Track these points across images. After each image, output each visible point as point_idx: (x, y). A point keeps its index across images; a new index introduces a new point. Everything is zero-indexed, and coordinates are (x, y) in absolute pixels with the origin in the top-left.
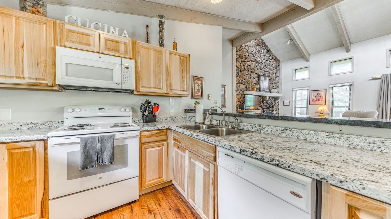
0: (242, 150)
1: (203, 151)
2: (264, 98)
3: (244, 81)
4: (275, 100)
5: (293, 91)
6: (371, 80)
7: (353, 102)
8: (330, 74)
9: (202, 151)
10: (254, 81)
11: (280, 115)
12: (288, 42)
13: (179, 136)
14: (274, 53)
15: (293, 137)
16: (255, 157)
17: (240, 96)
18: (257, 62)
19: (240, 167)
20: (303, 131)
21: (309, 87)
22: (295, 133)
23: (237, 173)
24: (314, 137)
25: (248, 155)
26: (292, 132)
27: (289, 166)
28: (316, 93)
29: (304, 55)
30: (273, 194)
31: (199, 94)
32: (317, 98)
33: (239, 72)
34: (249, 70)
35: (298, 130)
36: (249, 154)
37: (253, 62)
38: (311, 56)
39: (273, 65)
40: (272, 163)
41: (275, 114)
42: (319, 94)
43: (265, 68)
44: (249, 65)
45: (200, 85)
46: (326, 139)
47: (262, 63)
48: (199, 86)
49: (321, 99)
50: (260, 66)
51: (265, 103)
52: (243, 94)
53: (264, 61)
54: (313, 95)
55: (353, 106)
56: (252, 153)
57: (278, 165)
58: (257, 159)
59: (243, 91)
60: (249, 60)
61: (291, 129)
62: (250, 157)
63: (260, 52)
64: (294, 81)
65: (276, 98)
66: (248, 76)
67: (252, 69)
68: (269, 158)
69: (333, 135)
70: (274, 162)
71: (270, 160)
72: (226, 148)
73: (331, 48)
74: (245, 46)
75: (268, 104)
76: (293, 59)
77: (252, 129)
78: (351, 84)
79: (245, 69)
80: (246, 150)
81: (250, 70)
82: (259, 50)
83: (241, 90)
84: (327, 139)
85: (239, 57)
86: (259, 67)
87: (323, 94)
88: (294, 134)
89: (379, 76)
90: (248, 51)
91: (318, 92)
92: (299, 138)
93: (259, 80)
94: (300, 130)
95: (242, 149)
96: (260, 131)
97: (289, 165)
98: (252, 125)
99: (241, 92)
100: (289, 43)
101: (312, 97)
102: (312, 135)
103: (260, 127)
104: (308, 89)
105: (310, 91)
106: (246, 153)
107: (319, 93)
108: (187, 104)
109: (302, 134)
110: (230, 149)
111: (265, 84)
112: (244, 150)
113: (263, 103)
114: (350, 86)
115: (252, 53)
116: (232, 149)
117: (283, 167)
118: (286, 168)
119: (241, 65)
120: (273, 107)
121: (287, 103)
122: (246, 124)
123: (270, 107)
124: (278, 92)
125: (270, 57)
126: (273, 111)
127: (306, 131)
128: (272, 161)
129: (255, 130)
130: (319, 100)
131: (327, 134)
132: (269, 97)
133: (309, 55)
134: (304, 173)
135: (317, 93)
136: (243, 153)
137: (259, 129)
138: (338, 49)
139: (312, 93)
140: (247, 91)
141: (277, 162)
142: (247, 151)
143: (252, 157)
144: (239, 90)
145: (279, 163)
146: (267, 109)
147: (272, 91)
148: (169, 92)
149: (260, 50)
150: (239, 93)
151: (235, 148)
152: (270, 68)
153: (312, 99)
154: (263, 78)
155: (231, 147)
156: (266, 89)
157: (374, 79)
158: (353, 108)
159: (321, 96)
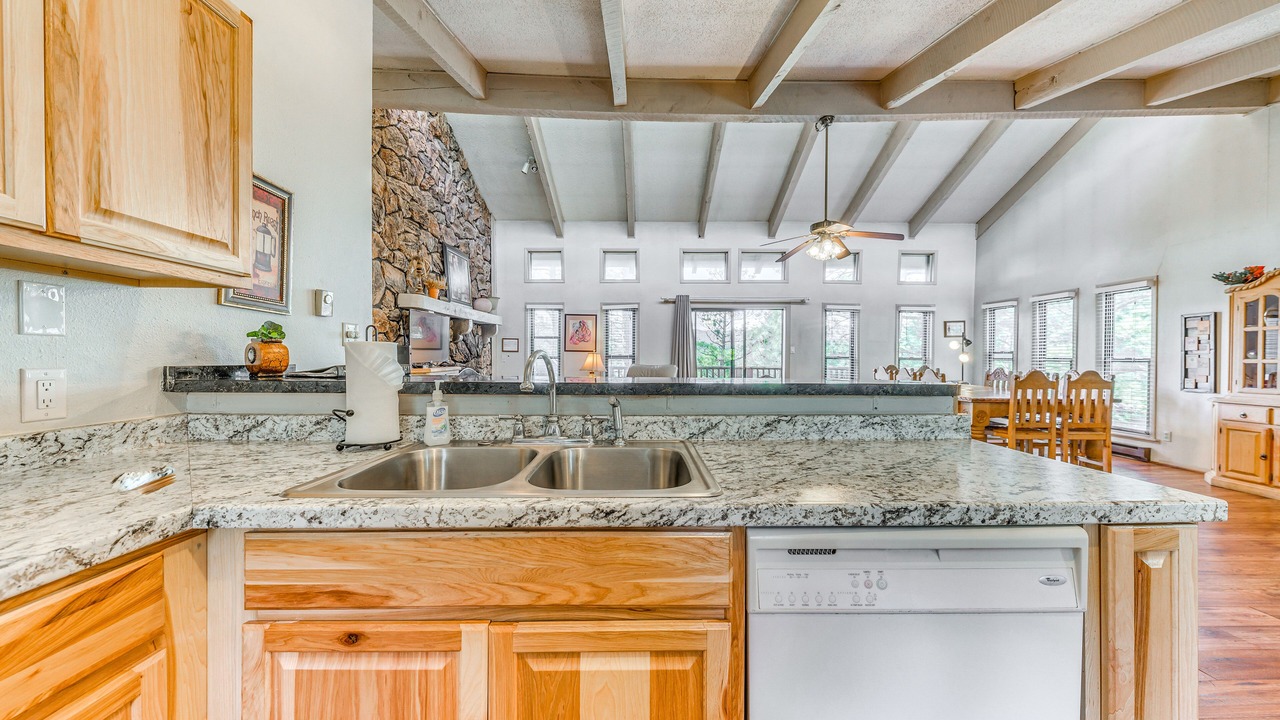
0: (890, 512)
1: (641, 581)
2: (459, 327)
3: (398, 253)
4: (483, 335)
5: (526, 310)
6: (662, 303)
7: (639, 346)
8: (602, 281)
9: (637, 586)
10: (429, 262)
11: (496, 378)
12: (523, 165)
13: (363, 559)
14: (479, 184)
15: (796, 438)
16: (940, 521)
17: (387, 311)
18: (437, 196)
19: (874, 577)
20: (817, 419)
21: (563, 304)
22: (800, 428)
23: (864, 607)
24: (839, 430)
25: (916, 522)
26: (791, 426)
27: (1037, 515)
29: (555, 217)
30: (1002, 610)
31: (270, 279)
32: (581, 334)
33: (383, 216)
34: (411, 218)
35: (806, 418)
36: (917, 519)
37: (425, 190)
38: (565, 224)
39: (476, 221)
40: (993, 522)
41: (483, 376)
42: (582, 324)
43: (457, 226)
44: (413, 200)
45: (270, 227)
46: (859, 430)
47: (451, 205)
48: (269, 233)
49: (588, 338)
50: (444, 213)
51: (460, 344)
52: (396, 303)
53: (455, 200)
54: (571, 326)
55: (639, 352)
56: (931, 511)
57: (1010, 523)
58: (950, 526)
59: (395, 295)
60: (412, 181)
61: (789, 418)
62: (924, 526)
63: (443, 164)
64: (528, 281)
65: (486, 329)
66: (411, 237)
67: (421, 217)
68: (986, 511)
69: (871, 420)
70: (1000, 518)
71: (988, 516)
72: (814, 527)
73: (602, 219)
74: (399, 121)
75: (467, 345)
76: (525, 218)
77: (670, 433)
78: (636, 306)
79: (400, 209)
80: (906, 509)
81: (417, 219)
82: (440, 157)
83: (387, 288)
84: (861, 431)
85: (378, 153)
86: (442, 217)
87: (590, 323)
88: (798, 431)
89: (672, 297)
90: (407, 144)
91: (582, 318)
92: (810, 438)
93: (443, 262)
94: (811, 418)
95: (889, 508)
96: (700, 439)
97: (1036, 512)
98: (674, 418)
99: (389, 297)
100: (525, 170)
101: (571, 331)
102: (834, 427)
103: (701, 424)
104: (559, 310)
105: (566, 315)
106: (906, 519)
107: (583, 321)
108: (187, 335)
109: (815, 427)
110: (833, 523)
111: (459, 278)
112: (898, 510)
113: (456, 344)
114: (634, 310)
115: (422, 156)
116: (845, 521)
117: (1022, 523)
118: (1031, 523)
119: (385, 189)
120: (479, 356)
121: (510, 346)
122: (647, 419)
123: (471, 356)
124: (492, 311)
125: (471, 195)
126: (478, 368)
127: (823, 418)
128: (993, 517)
129: (683, 435)
130: (583, 339)
131: (862, 419)
132: (476, 324)
133: (564, 221)
134: (1068, 518)
135: (580, 322)
136: (896, 523)
137: (696, 432)
138: (616, 224)
139: (571, 322)
140: (408, 295)
141: (1007, 515)
142: (910, 512)
143: (931, 526)
144: (383, 289)
145: (1012, 516)
146: (464, 362)
147: (478, 302)
148: (88, 225)
149: (445, 159)
150: (382, 299)
151: (858, 512)
152: (467, 229)
153: (570, 337)
154: (456, 259)
155: (839, 514)
156: (463, 296)
157: (666, 302)
158: (639, 360)
159: (587, 329)
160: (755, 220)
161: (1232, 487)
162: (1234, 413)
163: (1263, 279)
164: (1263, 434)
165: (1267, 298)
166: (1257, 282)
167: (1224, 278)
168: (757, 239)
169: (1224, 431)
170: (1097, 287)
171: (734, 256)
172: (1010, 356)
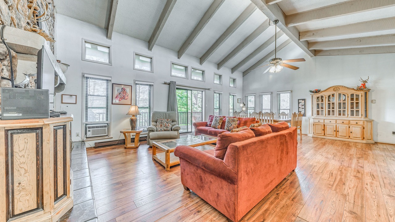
5: (83, 77)
6: (163, 84)
7: (153, 103)
8: (135, 68)
21: (111, 77)
28: (120, 88)
32: (122, 95)
38: (114, 33)
49: (126, 98)
54: (116, 90)
55: (153, 105)
64: (85, 60)
73: (135, 37)
78: (151, 84)
87: (128, 90)
89: (168, 81)
91: (123, 87)
101: (116, 93)
104: (109, 81)
105: (113, 84)
107: (124, 89)
130: (123, 98)
135: (122, 89)
139: (116, 88)
153: (116, 96)
157: (165, 83)
158: (153, 109)
159: (126, 93)
160: (196, 57)
161: (317, 137)
162: (317, 121)
163: (321, 92)
164: (323, 125)
165: (321, 96)
166: (319, 93)
167: (311, 91)
168: (196, 65)
169: (315, 125)
170: (277, 92)
171: (189, 69)
172: (253, 108)
